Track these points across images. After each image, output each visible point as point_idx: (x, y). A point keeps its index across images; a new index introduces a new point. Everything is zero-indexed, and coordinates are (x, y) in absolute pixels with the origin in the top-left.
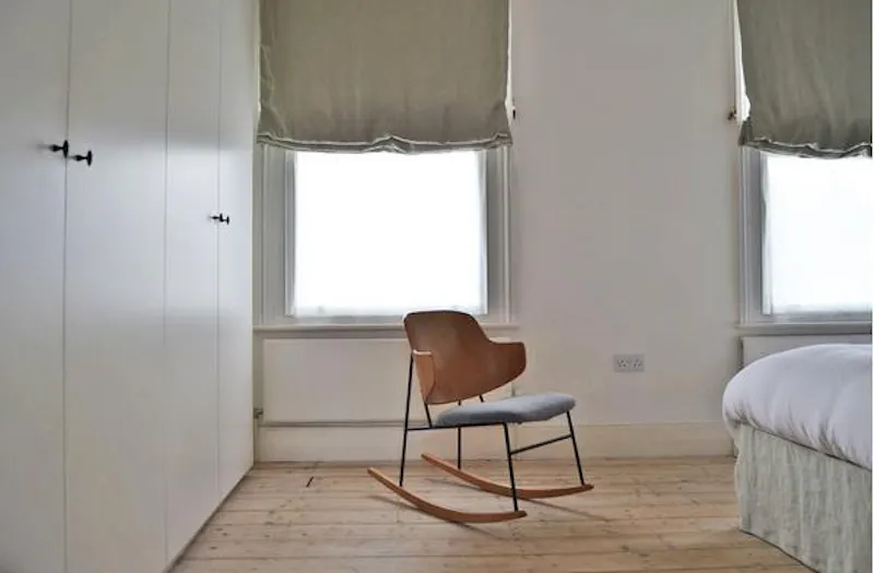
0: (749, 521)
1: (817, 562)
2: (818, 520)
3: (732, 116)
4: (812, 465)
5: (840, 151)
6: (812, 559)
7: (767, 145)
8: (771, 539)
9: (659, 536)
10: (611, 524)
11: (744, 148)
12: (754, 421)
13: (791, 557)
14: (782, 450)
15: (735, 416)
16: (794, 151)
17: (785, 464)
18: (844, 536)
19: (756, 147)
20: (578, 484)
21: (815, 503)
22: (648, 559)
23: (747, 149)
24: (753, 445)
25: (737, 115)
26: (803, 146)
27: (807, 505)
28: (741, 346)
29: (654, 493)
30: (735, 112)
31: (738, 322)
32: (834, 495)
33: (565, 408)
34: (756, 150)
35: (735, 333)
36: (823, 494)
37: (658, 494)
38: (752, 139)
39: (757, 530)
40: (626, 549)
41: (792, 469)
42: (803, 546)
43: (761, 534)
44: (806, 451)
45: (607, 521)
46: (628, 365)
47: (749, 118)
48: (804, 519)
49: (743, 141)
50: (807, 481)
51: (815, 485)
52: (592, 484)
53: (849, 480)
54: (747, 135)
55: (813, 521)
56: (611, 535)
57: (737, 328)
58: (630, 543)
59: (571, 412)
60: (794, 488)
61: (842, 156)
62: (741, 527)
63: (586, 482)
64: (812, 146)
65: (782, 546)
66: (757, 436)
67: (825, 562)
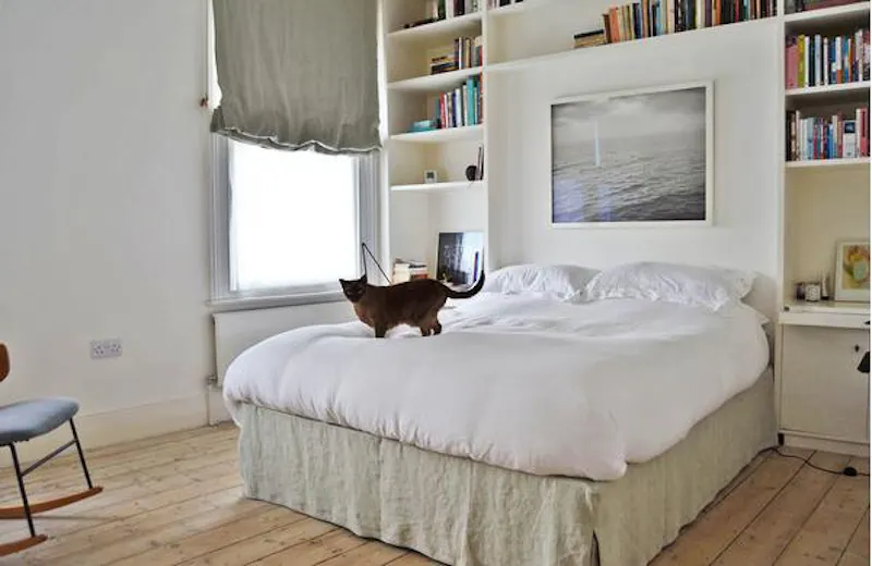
0: (256, 490)
1: (323, 511)
2: (322, 479)
3: (204, 102)
4: (316, 433)
5: (293, 146)
6: (318, 511)
7: (234, 134)
8: (278, 501)
9: (181, 522)
10: (126, 522)
11: (214, 134)
12: (259, 400)
13: (297, 512)
14: (286, 423)
15: (238, 396)
16: (259, 141)
17: (290, 435)
18: (347, 487)
19: (226, 135)
20: (85, 488)
21: (319, 463)
22: (180, 548)
23: (217, 136)
24: (257, 420)
25: (209, 102)
26: (265, 138)
27: (312, 469)
28: (213, 322)
29: (153, 478)
30: (207, 99)
31: (210, 301)
32: (336, 456)
33: (68, 415)
34: (225, 138)
35: (205, 311)
36: (326, 457)
37: (159, 480)
38: (223, 126)
39: (264, 495)
40: (155, 544)
41: (296, 440)
42: (309, 502)
43: (267, 498)
44: (309, 421)
45: (122, 519)
46: (106, 350)
47: (219, 107)
48: (310, 479)
49: (214, 128)
50: (310, 449)
51: (319, 449)
52: (101, 485)
53: (350, 444)
54: (218, 123)
55: (317, 480)
56: (133, 534)
57: (208, 306)
58: (158, 537)
59: (74, 418)
60: (299, 455)
61: (296, 149)
62: (250, 496)
63: (94, 485)
64: (272, 139)
65: (289, 505)
66: (259, 412)
67: (330, 512)
